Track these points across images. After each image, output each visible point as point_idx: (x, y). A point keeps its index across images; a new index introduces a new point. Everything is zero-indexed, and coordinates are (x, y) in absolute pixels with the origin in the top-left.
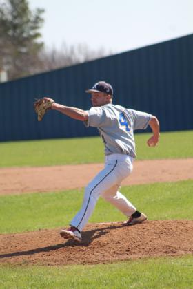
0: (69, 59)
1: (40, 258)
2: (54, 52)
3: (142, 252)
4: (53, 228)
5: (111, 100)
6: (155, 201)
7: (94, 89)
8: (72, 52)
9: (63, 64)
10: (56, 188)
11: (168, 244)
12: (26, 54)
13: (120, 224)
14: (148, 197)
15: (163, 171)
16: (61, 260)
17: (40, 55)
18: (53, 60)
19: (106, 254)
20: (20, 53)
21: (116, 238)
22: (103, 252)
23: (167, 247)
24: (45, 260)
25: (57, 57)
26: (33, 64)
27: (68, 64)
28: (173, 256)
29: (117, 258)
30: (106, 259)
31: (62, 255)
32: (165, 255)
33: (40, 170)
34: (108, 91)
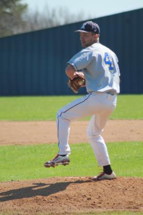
0: (51, 21)
1: (11, 208)
2: (37, 14)
3: (107, 206)
4: (25, 179)
5: (98, 39)
6: (122, 159)
7: (83, 29)
8: (54, 15)
9: (44, 26)
10: (31, 142)
11: (132, 200)
12: (11, 14)
13: (87, 179)
14: (116, 155)
15: (132, 131)
16: (31, 211)
17: (24, 17)
18: (36, 21)
19: (73, 206)
20: (5, 13)
21: (84, 192)
22: (70, 205)
23: (130, 203)
24: (15, 209)
25: (39, 19)
26: (16, 24)
27: (49, 26)
28: (135, 212)
29: (83, 211)
30: (73, 211)
31: (31, 206)
32: (128, 210)
33: (17, 124)
34: (96, 31)
